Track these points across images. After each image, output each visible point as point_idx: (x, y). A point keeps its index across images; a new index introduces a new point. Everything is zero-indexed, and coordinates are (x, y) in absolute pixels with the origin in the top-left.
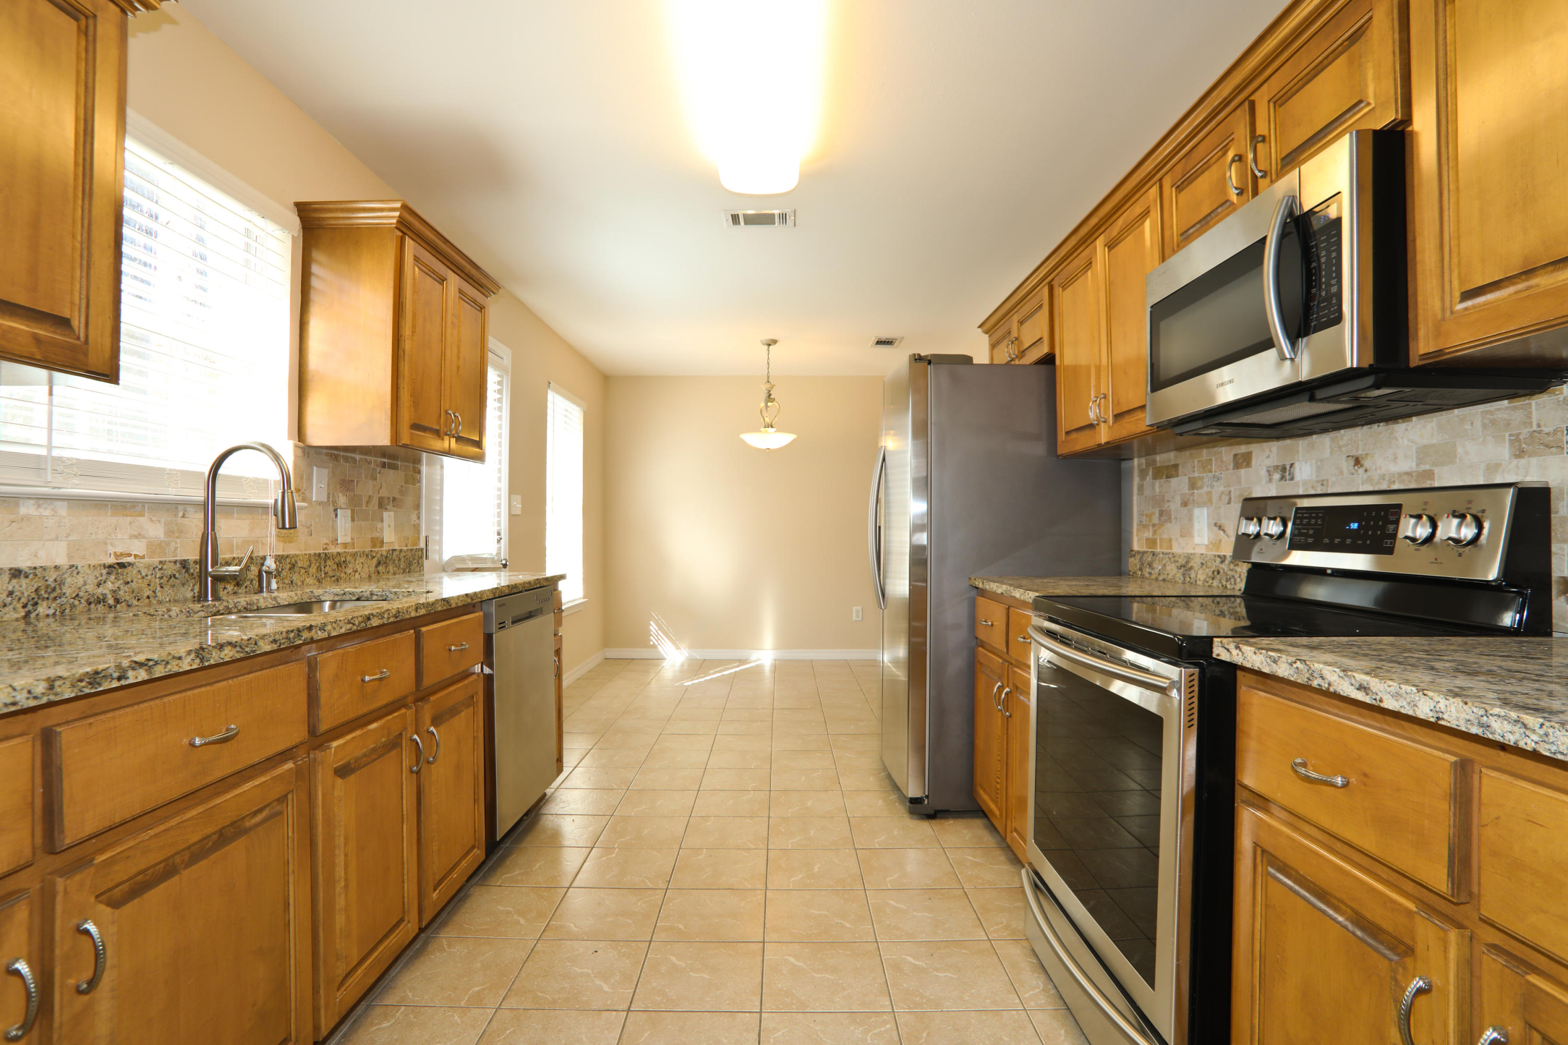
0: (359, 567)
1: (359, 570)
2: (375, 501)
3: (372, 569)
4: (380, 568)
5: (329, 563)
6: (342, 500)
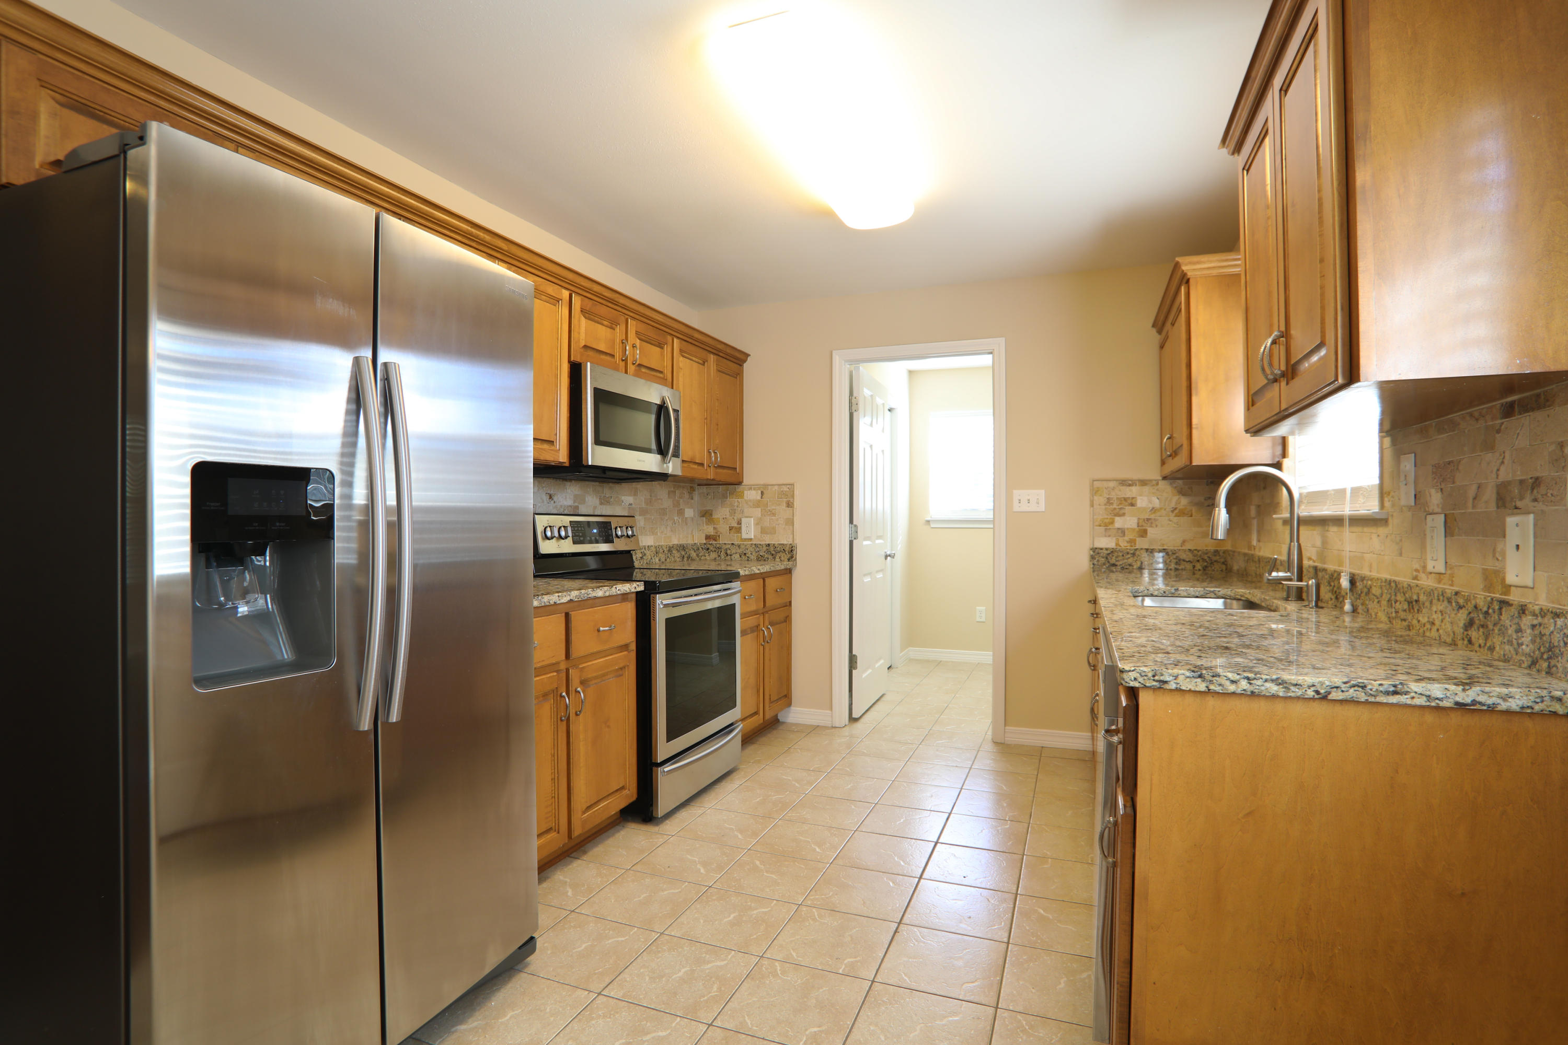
0: (1437, 617)
1: (1437, 623)
2: (1490, 494)
3: (1459, 630)
4: (1473, 634)
5: (1400, 597)
6: (1435, 499)
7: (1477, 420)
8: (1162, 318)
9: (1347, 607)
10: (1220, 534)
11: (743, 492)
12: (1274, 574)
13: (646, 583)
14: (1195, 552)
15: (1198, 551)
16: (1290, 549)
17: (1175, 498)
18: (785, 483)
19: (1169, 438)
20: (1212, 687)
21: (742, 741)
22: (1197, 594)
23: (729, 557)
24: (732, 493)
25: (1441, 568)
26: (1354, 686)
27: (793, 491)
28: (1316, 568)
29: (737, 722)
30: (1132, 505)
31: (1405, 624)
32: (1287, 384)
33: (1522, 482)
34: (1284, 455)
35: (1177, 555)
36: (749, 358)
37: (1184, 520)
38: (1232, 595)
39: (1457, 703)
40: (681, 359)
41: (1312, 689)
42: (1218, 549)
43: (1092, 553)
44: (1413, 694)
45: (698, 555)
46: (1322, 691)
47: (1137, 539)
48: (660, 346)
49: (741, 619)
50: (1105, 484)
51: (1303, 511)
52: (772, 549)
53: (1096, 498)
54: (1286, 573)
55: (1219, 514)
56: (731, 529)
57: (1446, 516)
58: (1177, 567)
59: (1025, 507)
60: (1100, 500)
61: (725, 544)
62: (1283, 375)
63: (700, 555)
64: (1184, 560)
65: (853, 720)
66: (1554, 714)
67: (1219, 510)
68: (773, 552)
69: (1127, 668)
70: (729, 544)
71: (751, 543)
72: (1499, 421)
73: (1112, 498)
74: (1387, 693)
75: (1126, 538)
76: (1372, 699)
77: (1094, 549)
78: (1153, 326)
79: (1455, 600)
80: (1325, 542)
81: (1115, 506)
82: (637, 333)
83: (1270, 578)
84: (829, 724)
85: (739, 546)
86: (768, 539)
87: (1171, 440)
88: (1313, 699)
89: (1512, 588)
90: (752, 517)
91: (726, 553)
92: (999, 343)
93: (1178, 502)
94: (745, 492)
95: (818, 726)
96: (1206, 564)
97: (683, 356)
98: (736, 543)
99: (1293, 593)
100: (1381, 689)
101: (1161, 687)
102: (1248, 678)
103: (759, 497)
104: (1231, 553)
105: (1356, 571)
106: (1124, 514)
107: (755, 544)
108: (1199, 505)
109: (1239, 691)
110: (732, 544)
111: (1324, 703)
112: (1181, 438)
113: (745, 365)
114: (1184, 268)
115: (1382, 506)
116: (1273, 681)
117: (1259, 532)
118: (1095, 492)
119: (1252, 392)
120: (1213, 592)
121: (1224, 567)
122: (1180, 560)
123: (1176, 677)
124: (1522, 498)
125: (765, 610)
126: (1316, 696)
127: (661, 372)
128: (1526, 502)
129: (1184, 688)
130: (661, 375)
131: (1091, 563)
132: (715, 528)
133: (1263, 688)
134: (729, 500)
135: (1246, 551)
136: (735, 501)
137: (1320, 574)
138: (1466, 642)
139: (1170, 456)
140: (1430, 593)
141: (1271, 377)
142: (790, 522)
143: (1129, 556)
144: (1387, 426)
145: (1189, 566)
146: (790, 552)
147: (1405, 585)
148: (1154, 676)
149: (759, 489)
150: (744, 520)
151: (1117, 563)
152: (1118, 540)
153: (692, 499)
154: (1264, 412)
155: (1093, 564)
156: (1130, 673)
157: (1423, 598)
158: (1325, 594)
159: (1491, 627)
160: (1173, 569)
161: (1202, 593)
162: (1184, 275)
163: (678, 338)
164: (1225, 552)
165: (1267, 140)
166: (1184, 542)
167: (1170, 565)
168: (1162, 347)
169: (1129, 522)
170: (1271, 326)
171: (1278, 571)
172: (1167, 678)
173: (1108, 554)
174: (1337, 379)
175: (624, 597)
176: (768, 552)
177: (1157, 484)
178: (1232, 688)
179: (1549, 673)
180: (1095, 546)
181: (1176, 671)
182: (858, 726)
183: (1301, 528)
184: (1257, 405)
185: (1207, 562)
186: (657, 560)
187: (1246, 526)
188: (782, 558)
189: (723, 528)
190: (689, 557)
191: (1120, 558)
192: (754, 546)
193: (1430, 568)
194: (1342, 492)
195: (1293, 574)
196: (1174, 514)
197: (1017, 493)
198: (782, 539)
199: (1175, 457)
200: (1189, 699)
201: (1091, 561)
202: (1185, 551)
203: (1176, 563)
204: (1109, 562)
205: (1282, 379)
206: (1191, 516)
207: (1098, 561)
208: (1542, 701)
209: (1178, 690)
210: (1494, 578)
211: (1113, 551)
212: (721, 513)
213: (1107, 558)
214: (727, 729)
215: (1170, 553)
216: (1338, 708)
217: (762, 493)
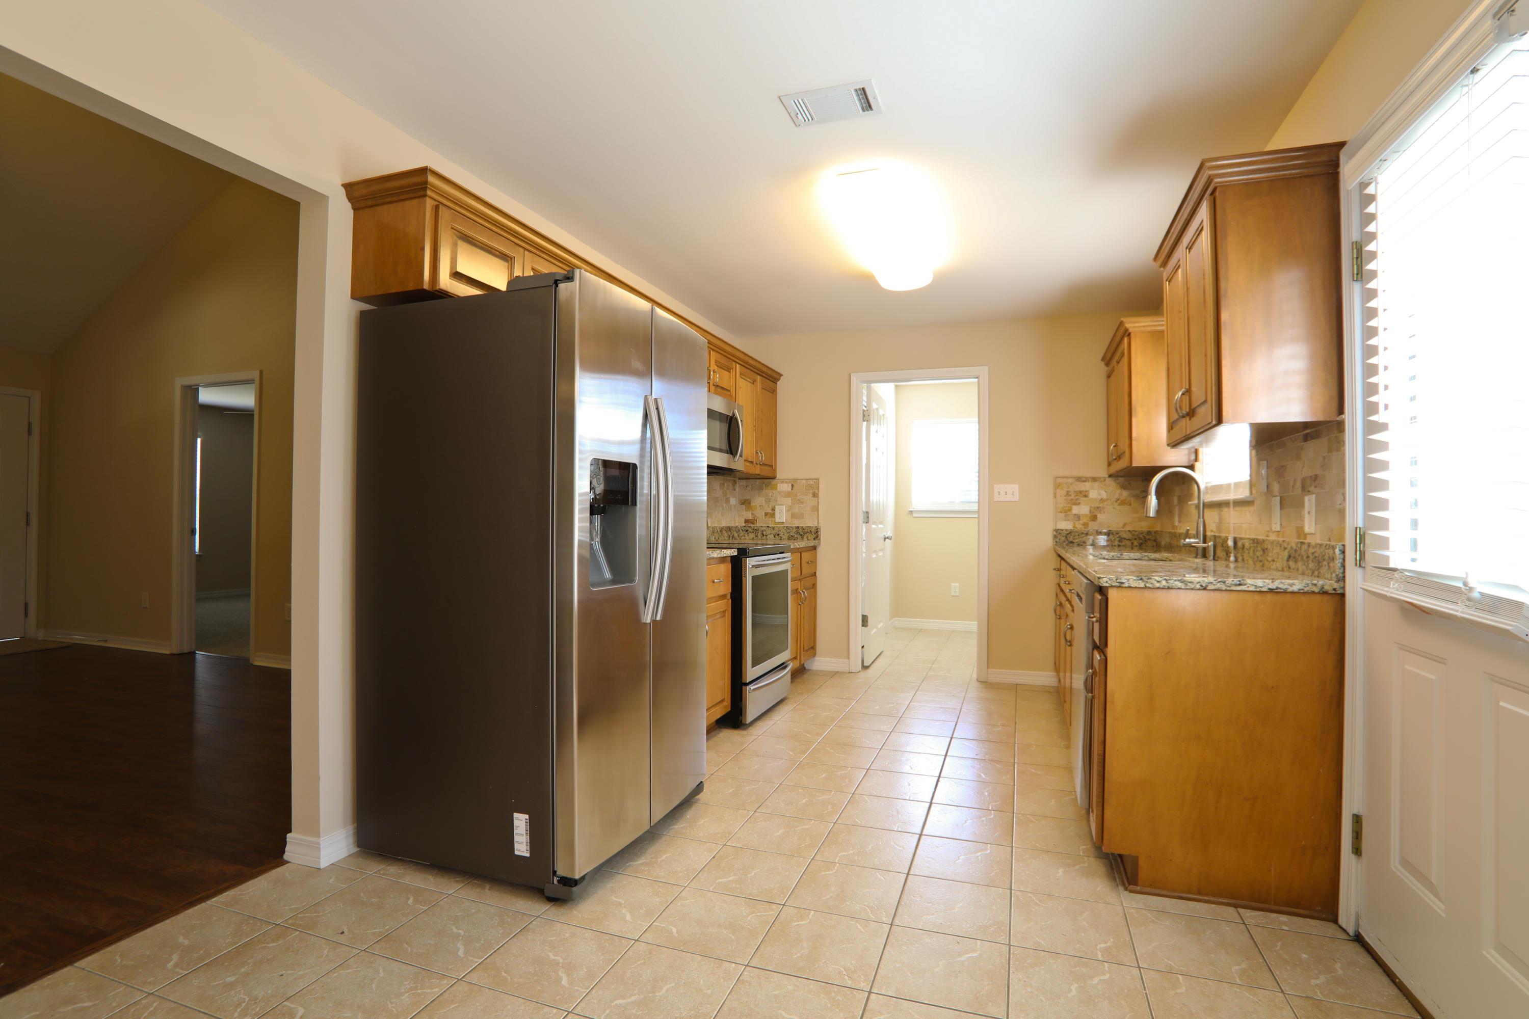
0: (1275, 557)
1: (1276, 560)
2: (1299, 485)
3: (1285, 562)
4: (1291, 563)
5: (1259, 548)
6: (1276, 487)
7: (1294, 442)
8: (1109, 355)
9: (1232, 558)
10: (1152, 513)
11: (777, 485)
12: (1187, 540)
13: (739, 550)
14: (1134, 532)
15: (1136, 531)
16: (1198, 524)
17: (1118, 492)
18: (811, 477)
19: (1115, 446)
20: (1147, 585)
21: (791, 676)
22: (1136, 558)
23: (765, 537)
24: (767, 486)
25: (1278, 528)
26: (1219, 582)
27: (818, 484)
28: (1215, 536)
29: (787, 661)
30: (1086, 496)
31: (1261, 564)
32: (1190, 419)
33: (1311, 477)
34: (1196, 460)
35: (1120, 534)
36: (782, 378)
37: (1126, 508)
38: (1160, 557)
39: (1269, 589)
40: (741, 380)
41: (1199, 584)
42: (1151, 530)
43: (1055, 533)
44: (1248, 585)
45: (738, 535)
46: (1204, 585)
47: (1090, 522)
48: (728, 370)
49: (791, 582)
50: (1065, 480)
51: (1208, 498)
52: (800, 530)
53: (1058, 491)
54: (1196, 539)
55: (1151, 500)
56: (766, 514)
57: (1281, 497)
58: (1120, 544)
59: (1003, 498)
60: (1061, 493)
61: (762, 526)
62: (1188, 414)
63: (740, 535)
64: (1125, 539)
65: (865, 668)
66: (1313, 592)
67: (1151, 497)
68: (802, 533)
69: (1102, 576)
70: (765, 527)
71: (783, 525)
72: (1302, 444)
73: (1071, 491)
74: (1236, 585)
75: (1081, 522)
76: (1228, 589)
77: (1056, 530)
78: (1103, 360)
79: (1282, 546)
80: (1221, 519)
81: (1073, 497)
82: (716, 362)
83: (1185, 543)
84: (847, 670)
85: (773, 528)
86: (796, 523)
87: (1115, 448)
88: (1199, 589)
89: (1308, 536)
90: (783, 505)
91: (763, 534)
92: (984, 371)
93: (1120, 494)
94: (778, 485)
95: (837, 672)
96: (1141, 541)
97: (742, 378)
98: (770, 526)
99: (1200, 552)
100: (1233, 583)
101: (1120, 586)
102: (1166, 580)
103: (790, 489)
104: (1160, 532)
105: (1236, 536)
106: (1079, 504)
107: (787, 527)
108: (1136, 496)
109: (1161, 587)
110: (768, 526)
111: (1205, 592)
112: (1124, 446)
113: (778, 383)
114: (1127, 325)
115: (1251, 493)
116: (1179, 580)
117: (1180, 516)
118: (1057, 486)
119: (1171, 421)
120: (1147, 556)
121: (1155, 544)
122: (1122, 538)
123: (1128, 580)
124: (1311, 486)
125: (802, 577)
126: (1201, 588)
127: (729, 391)
128: (1312, 489)
129: (1132, 586)
130: (728, 393)
131: (1055, 541)
132: (752, 514)
133: (1174, 584)
134: (765, 491)
135: (1171, 530)
136: (768, 492)
137: (1217, 540)
138: (1288, 568)
139: (1115, 459)
140: (1272, 542)
141: (1181, 414)
142: (816, 509)
143: (1083, 535)
144: (1254, 443)
145: (1128, 543)
146: (816, 533)
147: (1261, 540)
148: (1116, 580)
149: (790, 482)
150: (777, 508)
151: (1074, 541)
152: (1074, 523)
153: (735, 490)
154: (1178, 434)
155: (1056, 542)
156: (1104, 579)
157: (1269, 546)
158: (1220, 553)
159: (1297, 557)
160: (1117, 545)
161: (1139, 557)
162: (1127, 330)
163: (740, 364)
164: (1155, 532)
165: (1180, 271)
166: (1125, 525)
167: (1114, 542)
168: (1109, 376)
169: (1083, 509)
170: (1182, 383)
171: (1190, 538)
172: (1124, 581)
173: (1068, 534)
174: (1212, 421)
175: (722, 560)
176: (798, 533)
177: (1105, 480)
178: (1158, 585)
179: (1318, 577)
180: (1057, 528)
181: (1128, 577)
182: (870, 671)
183: (1206, 511)
184: (1174, 430)
185: (1142, 540)
186: (713, 538)
187: (1171, 512)
188: (809, 538)
189: (760, 514)
190: (733, 537)
191: (1076, 537)
192: (785, 528)
193: (1274, 529)
194: (1229, 485)
195: (1200, 540)
196: (1117, 504)
197: (996, 487)
198: (808, 522)
199: (1119, 460)
200: (1135, 592)
201: (1054, 539)
202: (1125, 531)
203: (1119, 541)
204: (1068, 540)
205: (1187, 417)
206: (1130, 505)
207: (1060, 539)
208: (1308, 586)
209: (1130, 587)
210: (1300, 531)
211: (1071, 532)
212: (758, 501)
213: (1066, 537)
214: (782, 666)
215: (1115, 533)
216: (1212, 594)
217: (793, 486)
